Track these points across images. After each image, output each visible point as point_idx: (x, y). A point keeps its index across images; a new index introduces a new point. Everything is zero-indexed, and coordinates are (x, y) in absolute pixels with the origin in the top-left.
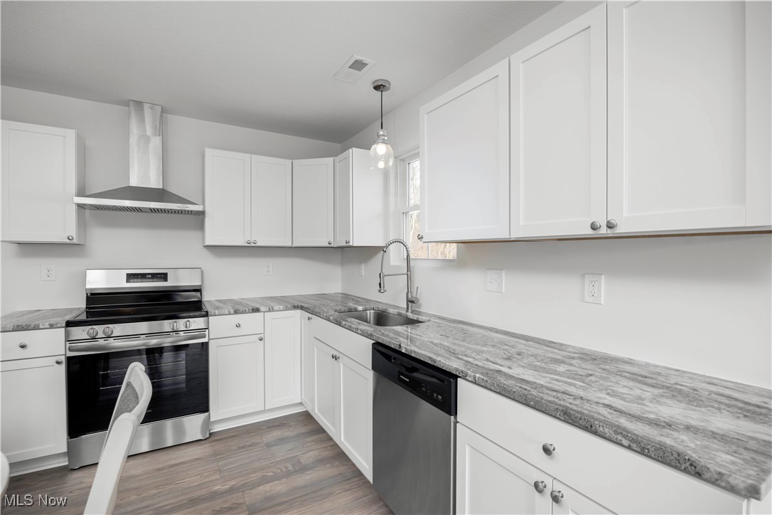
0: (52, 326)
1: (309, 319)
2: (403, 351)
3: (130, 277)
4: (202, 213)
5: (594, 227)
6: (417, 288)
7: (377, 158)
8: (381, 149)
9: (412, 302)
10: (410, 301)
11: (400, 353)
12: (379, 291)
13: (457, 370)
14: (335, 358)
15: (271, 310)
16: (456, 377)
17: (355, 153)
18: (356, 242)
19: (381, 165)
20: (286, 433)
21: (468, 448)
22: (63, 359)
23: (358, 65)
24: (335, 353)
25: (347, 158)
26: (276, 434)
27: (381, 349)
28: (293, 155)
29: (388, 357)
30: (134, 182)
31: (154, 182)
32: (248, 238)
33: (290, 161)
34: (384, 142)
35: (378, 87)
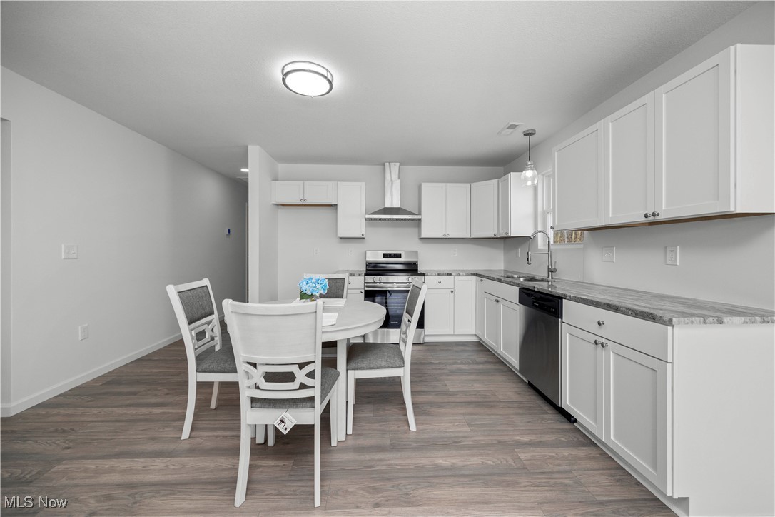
0: (359, 275)
1: (481, 281)
2: (536, 290)
3: (385, 255)
4: (420, 220)
5: (646, 216)
6: (555, 262)
7: (526, 179)
8: (529, 173)
9: (552, 272)
10: (551, 271)
11: (534, 291)
12: (528, 263)
13: (562, 294)
14: (497, 301)
15: (458, 275)
16: (562, 298)
17: (513, 176)
18: (513, 234)
19: (529, 183)
20: (467, 348)
21: (568, 334)
22: (363, 291)
23: (513, 126)
24: (498, 299)
25: (507, 179)
26: (461, 348)
27: (524, 291)
28: (471, 180)
29: (528, 295)
30: (388, 205)
31: (396, 204)
32: (444, 233)
33: (469, 185)
34: (531, 169)
35: (527, 134)
